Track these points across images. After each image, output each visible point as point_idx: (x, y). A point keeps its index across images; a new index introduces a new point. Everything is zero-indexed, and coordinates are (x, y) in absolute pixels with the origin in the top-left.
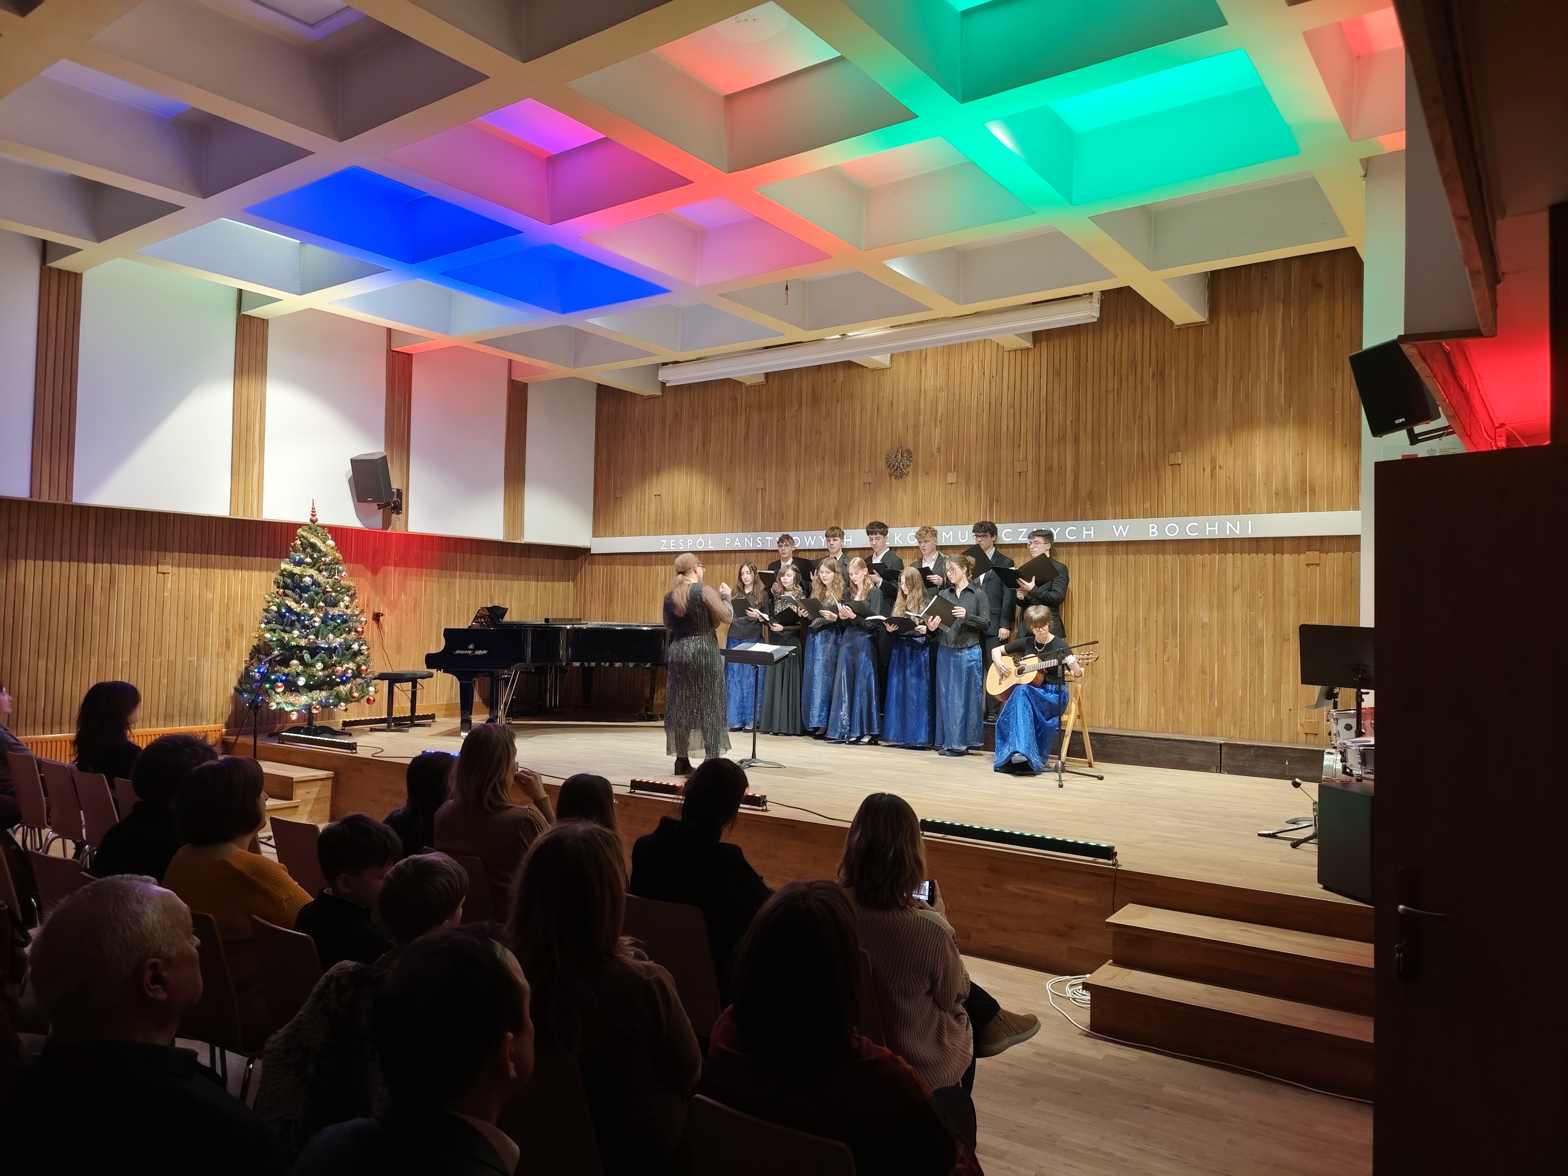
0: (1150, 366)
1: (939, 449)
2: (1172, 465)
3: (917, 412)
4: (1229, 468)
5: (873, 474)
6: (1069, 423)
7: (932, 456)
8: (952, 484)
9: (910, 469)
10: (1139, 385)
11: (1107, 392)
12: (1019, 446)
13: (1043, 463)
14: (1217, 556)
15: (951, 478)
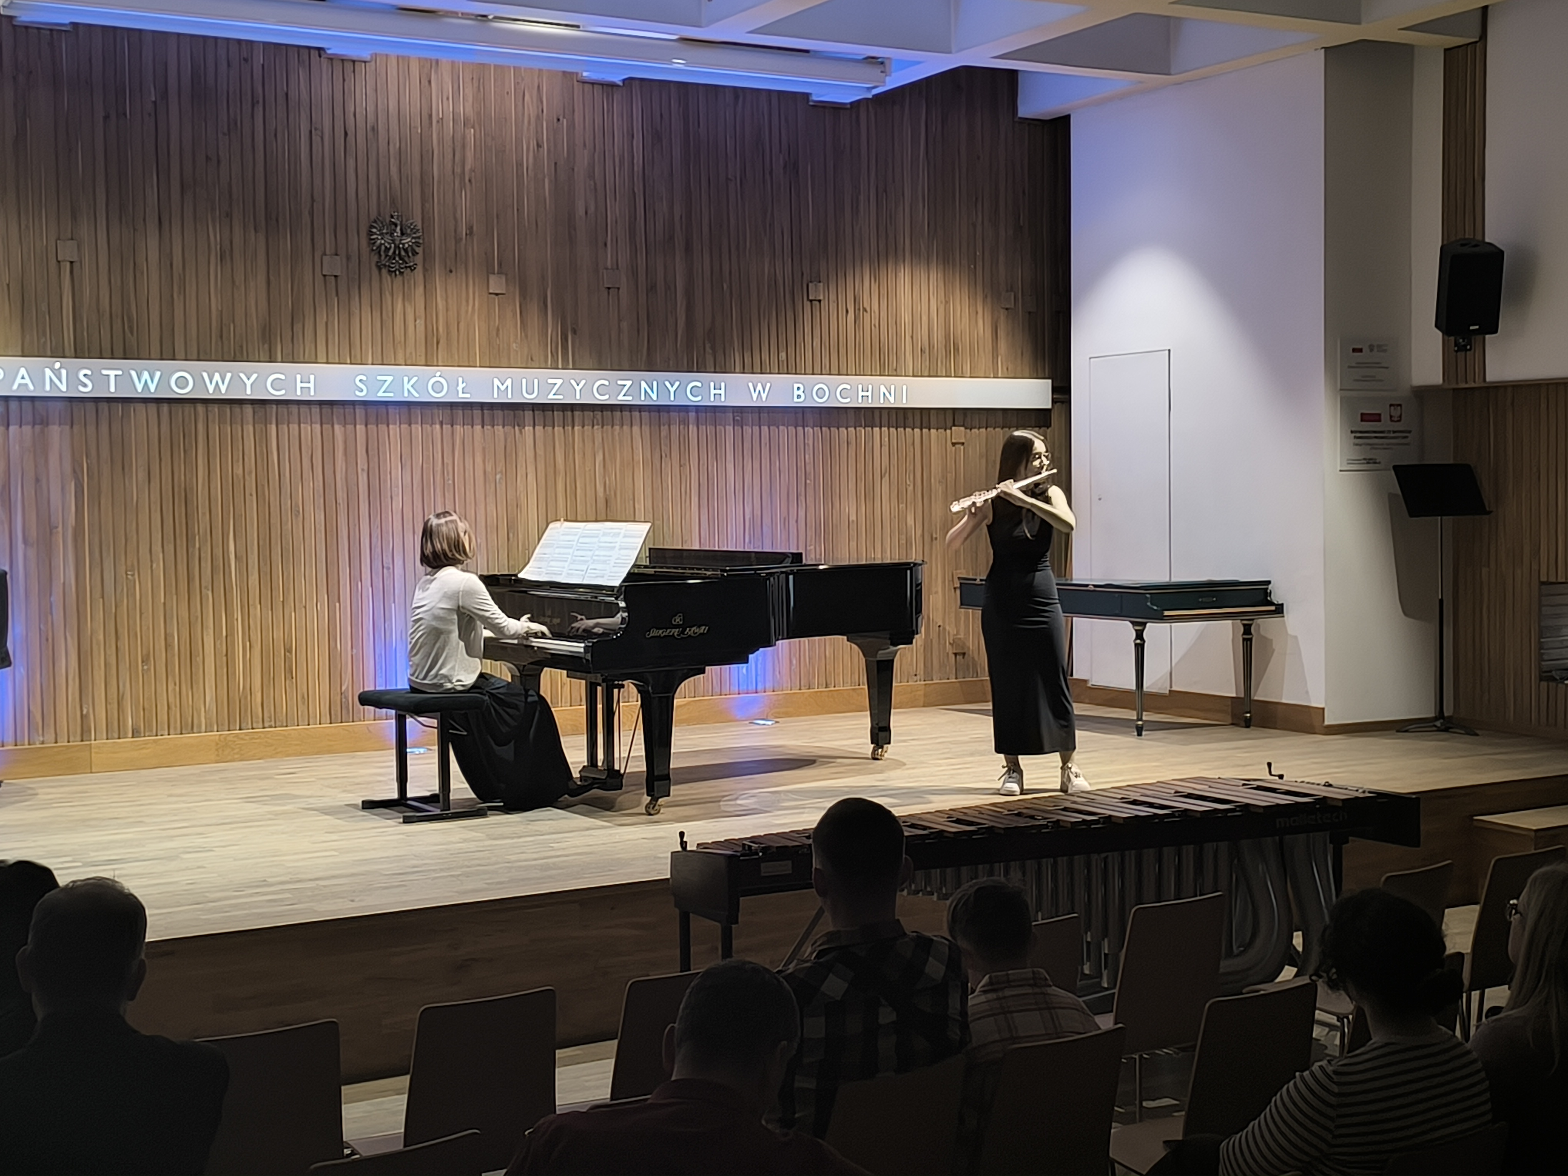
0: (780, 152)
1: (470, 232)
2: (811, 301)
3: (425, 157)
4: (874, 312)
5: (344, 260)
6: (677, 218)
7: (458, 240)
8: (497, 294)
9: (419, 259)
10: (768, 177)
11: (727, 179)
12: (606, 245)
13: (642, 277)
14: (863, 431)
15: (496, 284)
